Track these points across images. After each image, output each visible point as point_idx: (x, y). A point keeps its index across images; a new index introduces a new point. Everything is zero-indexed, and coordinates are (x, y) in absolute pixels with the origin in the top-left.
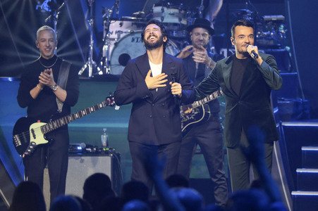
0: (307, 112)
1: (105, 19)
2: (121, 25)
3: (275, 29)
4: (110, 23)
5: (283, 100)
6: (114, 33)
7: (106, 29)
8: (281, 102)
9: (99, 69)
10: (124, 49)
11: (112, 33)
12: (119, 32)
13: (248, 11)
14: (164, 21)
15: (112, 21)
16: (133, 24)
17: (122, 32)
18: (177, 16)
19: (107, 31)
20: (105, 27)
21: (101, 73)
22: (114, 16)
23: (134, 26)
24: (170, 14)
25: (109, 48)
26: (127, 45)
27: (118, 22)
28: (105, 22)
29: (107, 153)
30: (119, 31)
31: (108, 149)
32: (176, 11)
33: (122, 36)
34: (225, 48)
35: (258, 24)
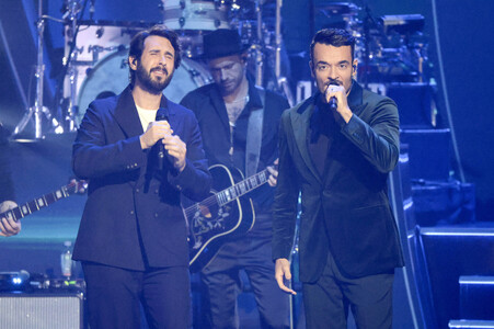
0: (470, 207)
1: (68, 22)
2: (100, 33)
3: (406, 42)
4: (77, 30)
5: (423, 184)
6: (86, 50)
7: (70, 43)
8: (419, 188)
9: (55, 122)
10: (106, 83)
11: (81, 51)
12: (95, 50)
13: (352, 6)
14: (185, 27)
15: (81, 27)
16: (123, 32)
17: (101, 49)
18: (212, 17)
19: (73, 45)
20: (67, 38)
21: (60, 130)
22: (86, 17)
23: (125, 35)
24: (197, 12)
25: (75, 80)
26: (111, 74)
27: (94, 29)
28: (67, 28)
29: (71, 291)
30: (95, 47)
31: (73, 282)
32: (210, 6)
33: (101, 56)
34: (306, 80)
35: (372, 31)
